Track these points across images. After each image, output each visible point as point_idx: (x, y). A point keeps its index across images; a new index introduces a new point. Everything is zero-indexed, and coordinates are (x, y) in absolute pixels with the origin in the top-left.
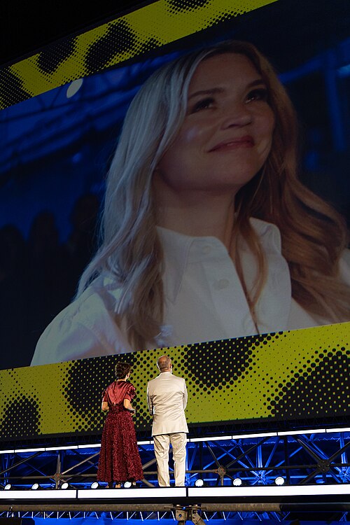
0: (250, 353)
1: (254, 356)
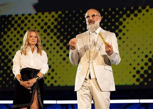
0: (121, 23)
1: (124, 27)
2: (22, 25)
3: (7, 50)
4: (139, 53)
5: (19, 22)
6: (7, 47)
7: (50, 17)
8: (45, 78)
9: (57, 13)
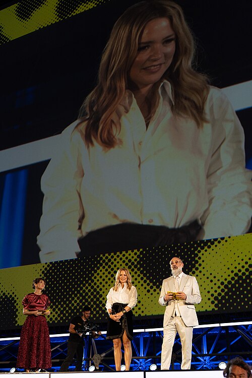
0: (196, 255)
1: (200, 258)
2: (110, 264)
3: (98, 287)
4: (215, 281)
5: (107, 261)
6: (98, 283)
7: (132, 254)
8: (133, 309)
9: (138, 251)
